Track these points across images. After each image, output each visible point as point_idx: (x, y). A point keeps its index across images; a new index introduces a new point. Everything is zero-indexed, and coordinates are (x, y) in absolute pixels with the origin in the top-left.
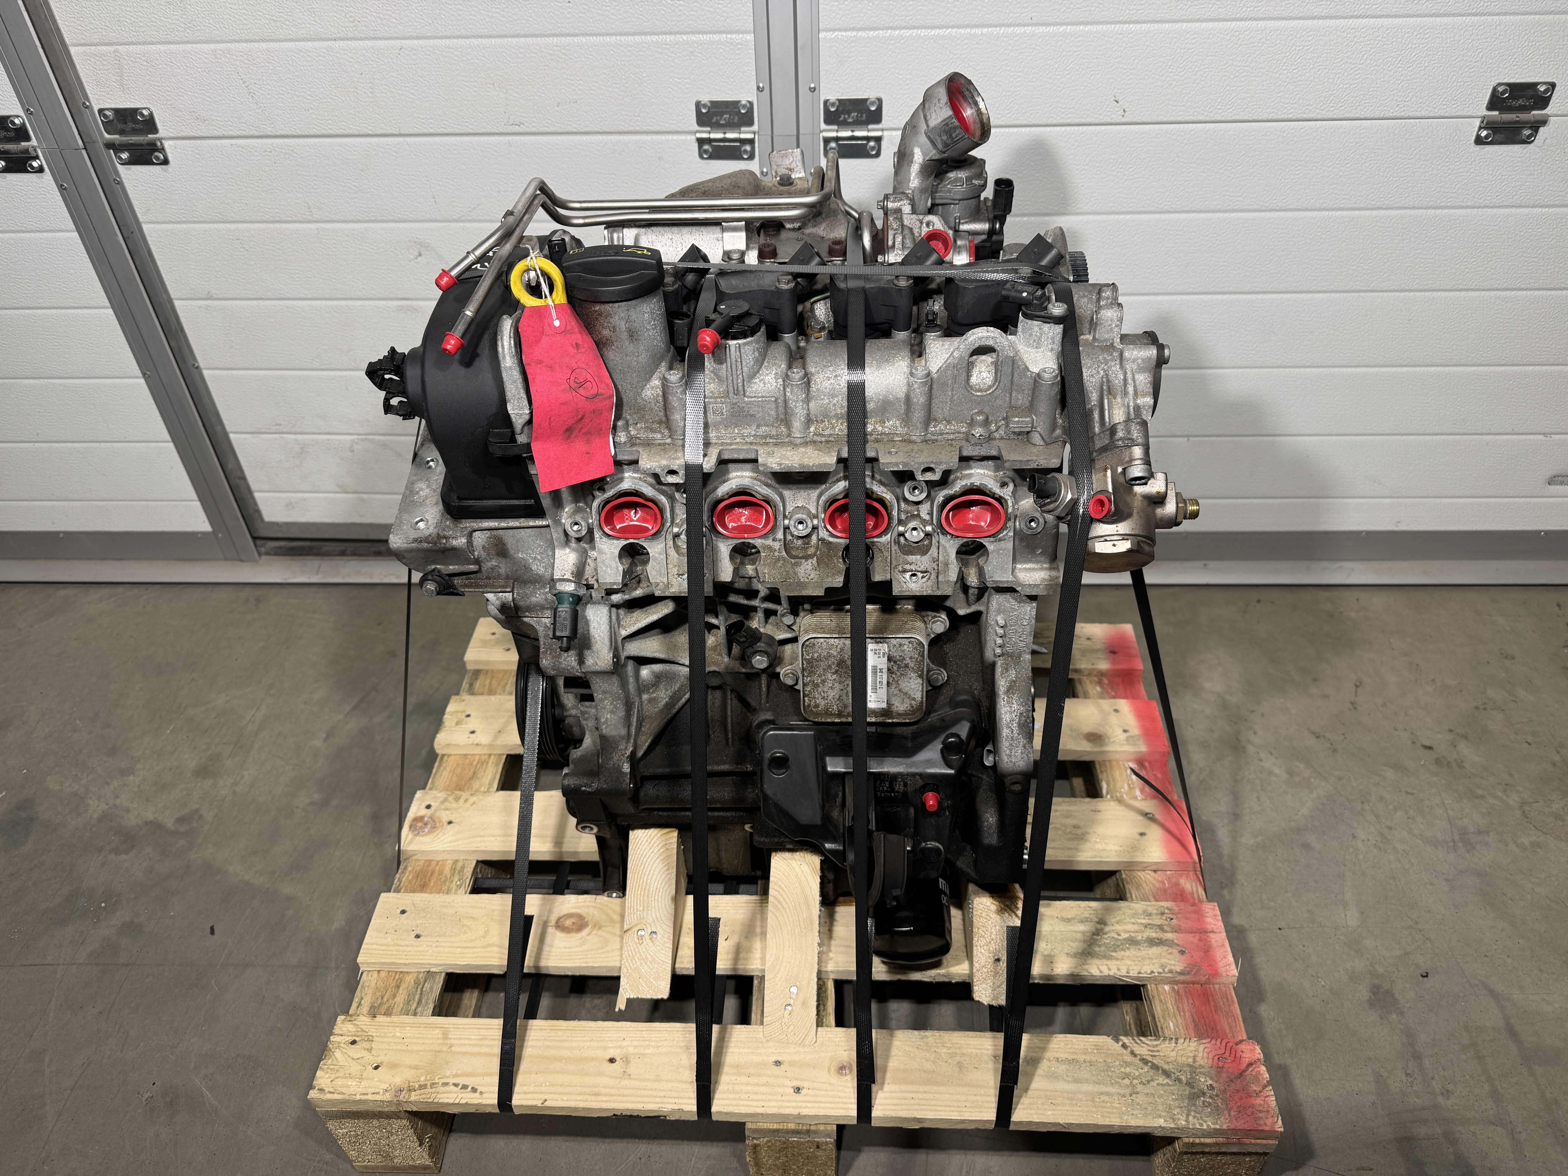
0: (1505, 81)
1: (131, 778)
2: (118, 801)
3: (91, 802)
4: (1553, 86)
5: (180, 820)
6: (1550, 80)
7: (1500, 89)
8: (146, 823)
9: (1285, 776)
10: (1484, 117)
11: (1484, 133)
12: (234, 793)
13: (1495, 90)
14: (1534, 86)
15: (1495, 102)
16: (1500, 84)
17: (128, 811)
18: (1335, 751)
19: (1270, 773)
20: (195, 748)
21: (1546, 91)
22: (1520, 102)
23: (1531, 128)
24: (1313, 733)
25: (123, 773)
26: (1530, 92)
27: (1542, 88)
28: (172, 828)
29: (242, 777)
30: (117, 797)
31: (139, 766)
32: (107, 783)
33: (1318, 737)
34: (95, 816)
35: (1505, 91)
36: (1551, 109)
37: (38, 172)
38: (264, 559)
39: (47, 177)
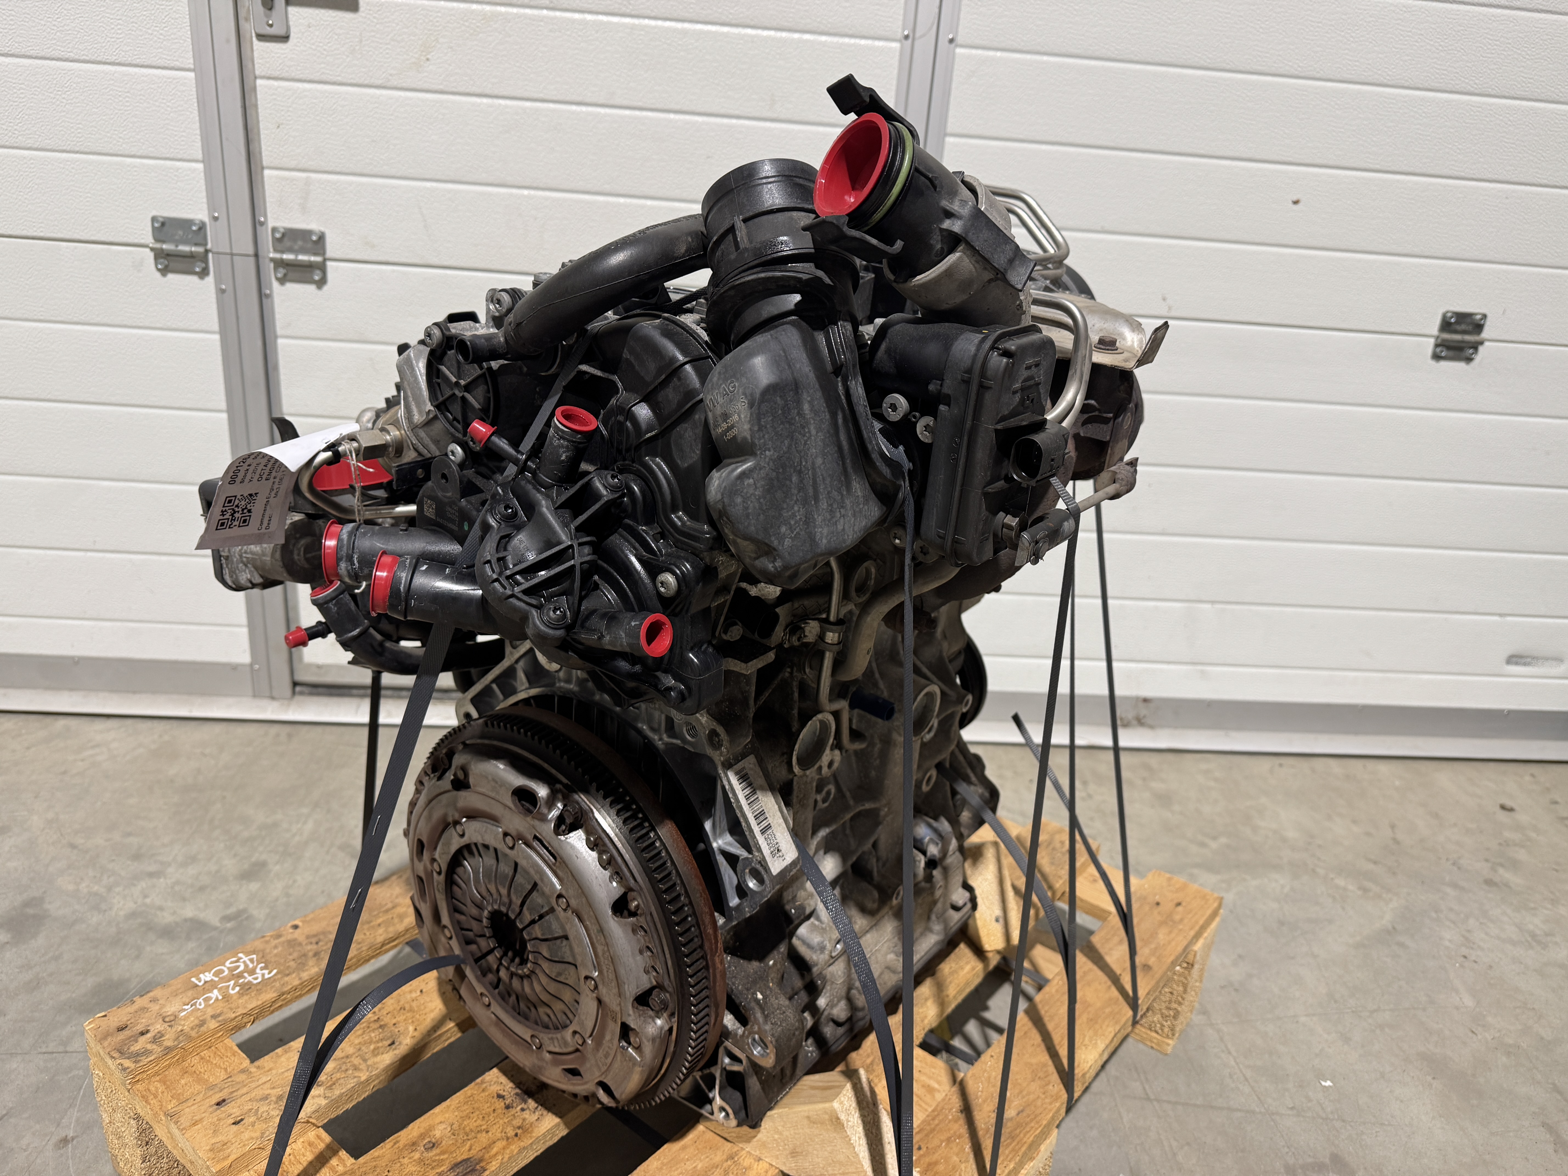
0: (1451, 310)
1: (162, 880)
2: (148, 901)
3: (115, 901)
4: (1485, 316)
5: (226, 918)
6: (1482, 312)
7: (1449, 315)
8: (186, 920)
9: (1360, 893)
10: (1438, 337)
11: (1438, 350)
12: (288, 895)
13: (1444, 316)
14: (1470, 315)
15: (1446, 325)
16: (1447, 312)
17: (161, 909)
18: (1394, 874)
19: (1345, 889)
20: (235, 855)
21: (1481, 319)
22: (1463, 327)
23: (1471, 348)
24: (1370, 860)
25: (151, 875)
26: (1469, 320)
27: (1478, 317)
28: (218, 924)
29: (295, 881)
30: (146, 896)
31: (170, 870)
32: (134, 885)
33: (1375, 863)
34: (122, 913)
35: (1452, 317)
36: (1485, 334)
37: (204, 273)
38: (298, 698)
39: (210, 279)
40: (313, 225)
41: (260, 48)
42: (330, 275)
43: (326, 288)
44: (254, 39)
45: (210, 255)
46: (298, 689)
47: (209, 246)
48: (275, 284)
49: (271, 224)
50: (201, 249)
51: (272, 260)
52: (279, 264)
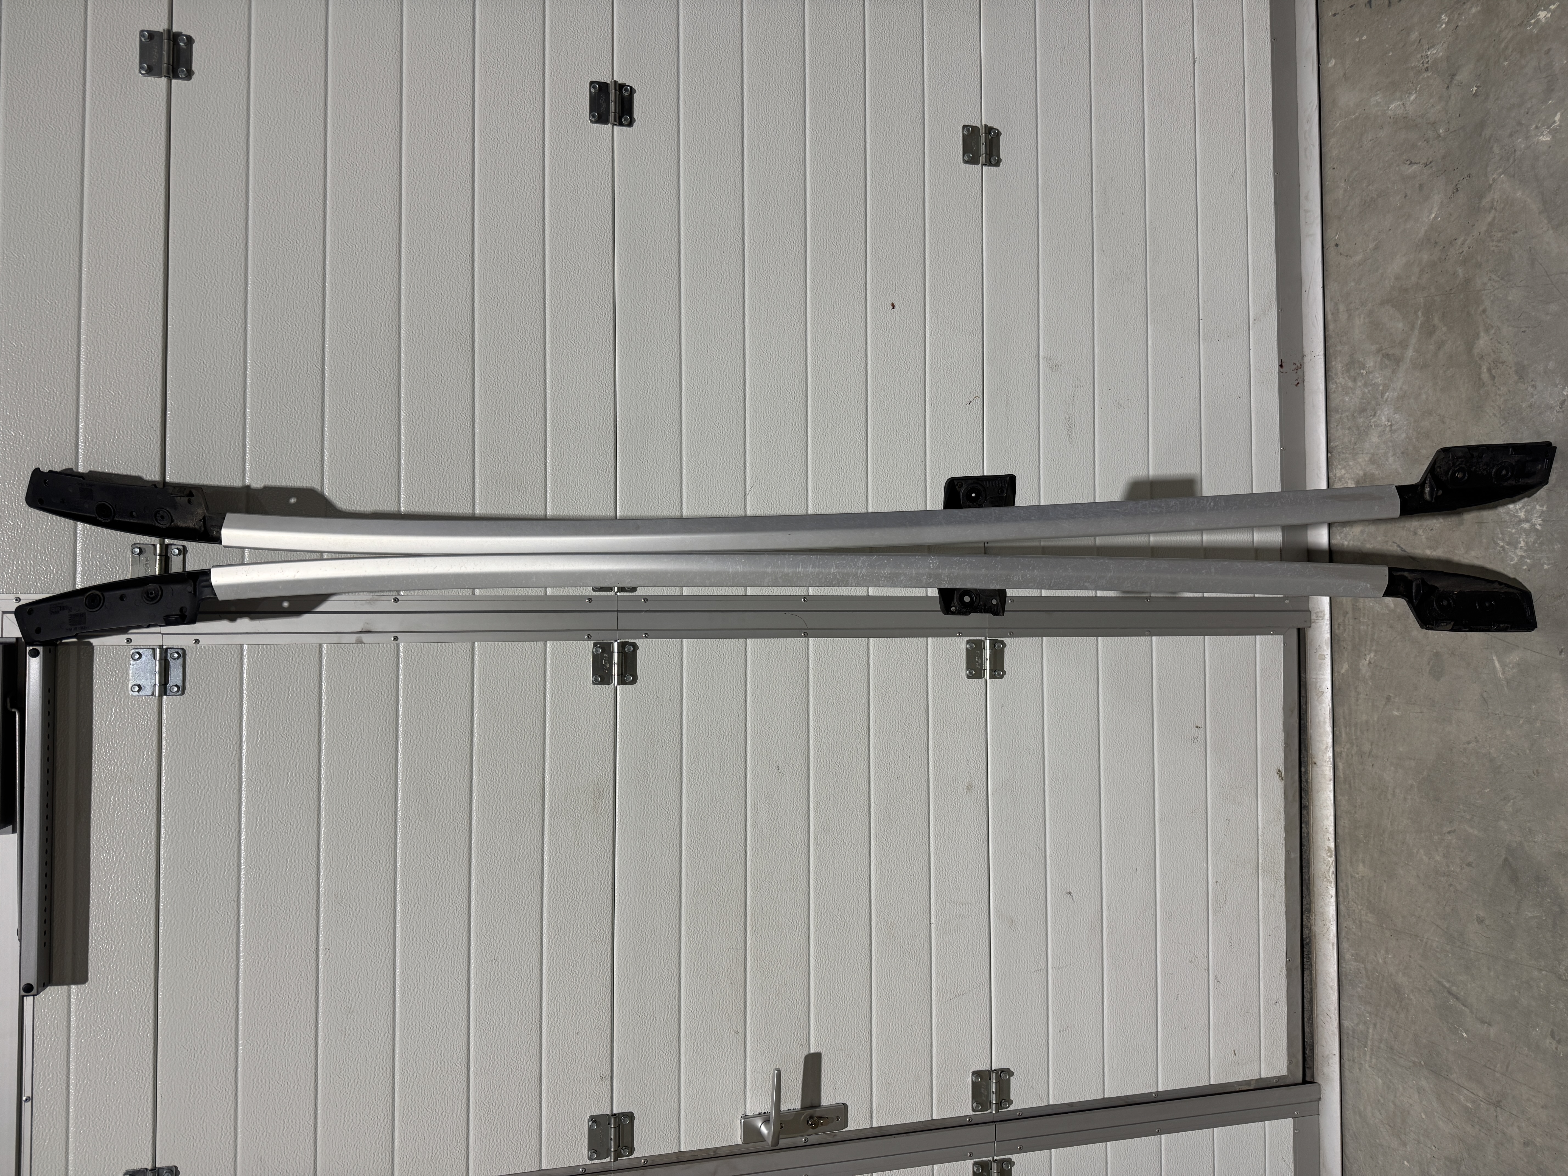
0: (961, 157)
4: (964, 126)
6: (961, 130)
7: (966, 159)
10: (982, 165)
11: (993, 163)
13: (966, 162)
14: (964, 139)
15: (974, 161)
16: (964, 160)
21: (967, 130)
22: (974, 144)
23: (990, 133)
26: (968, 140)
27: (966, 133)
35: (969, 156)
36: (978, 125)
37: (1010, 1162)
38: (1318, 1079)
39: (1014, 1157)
40: (969, 1080)
41: (852, 1126)
42: (1003, 1066)
43: (1012, 1070)
44: (846, 1129)
45: (995, 1158)
46: (1308, 1079)
47: (990, 1159)
48: (1012, 1108)
49: (969, 1112)
50: (995, 1165)
51: (997, 1111)
52: (999, 1105)
